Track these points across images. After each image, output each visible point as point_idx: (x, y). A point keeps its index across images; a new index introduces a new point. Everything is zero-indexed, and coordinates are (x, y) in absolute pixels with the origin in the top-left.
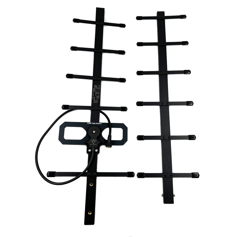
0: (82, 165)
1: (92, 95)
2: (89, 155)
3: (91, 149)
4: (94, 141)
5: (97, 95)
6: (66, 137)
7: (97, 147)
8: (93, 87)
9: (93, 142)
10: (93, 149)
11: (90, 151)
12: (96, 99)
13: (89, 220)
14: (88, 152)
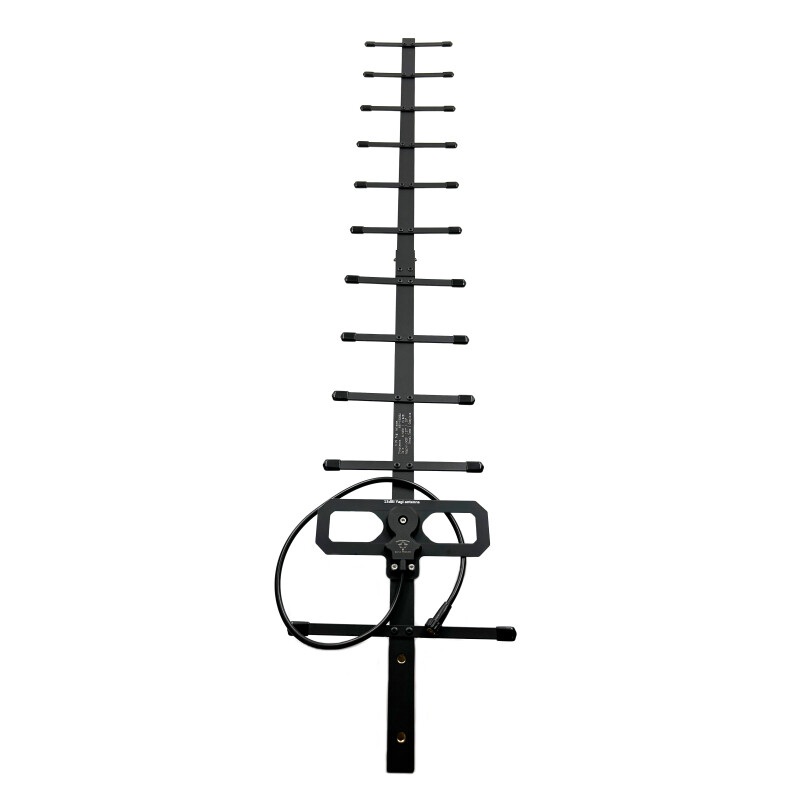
0: (375, 607)
1: (394, 436)
2: (392, 581)
3: (397, 562)
4: (403, 544)
5: (407, 435)
6: (335, 536)
7: (412, 558)
8: (396, 418)
9: (403, 546)
10: (403, 563)
11: (394, 567)
12: (403, 445)
13: (401, 758)
14: (390, 573)
